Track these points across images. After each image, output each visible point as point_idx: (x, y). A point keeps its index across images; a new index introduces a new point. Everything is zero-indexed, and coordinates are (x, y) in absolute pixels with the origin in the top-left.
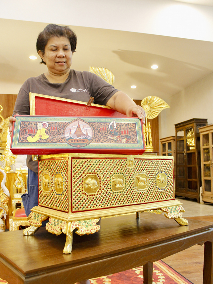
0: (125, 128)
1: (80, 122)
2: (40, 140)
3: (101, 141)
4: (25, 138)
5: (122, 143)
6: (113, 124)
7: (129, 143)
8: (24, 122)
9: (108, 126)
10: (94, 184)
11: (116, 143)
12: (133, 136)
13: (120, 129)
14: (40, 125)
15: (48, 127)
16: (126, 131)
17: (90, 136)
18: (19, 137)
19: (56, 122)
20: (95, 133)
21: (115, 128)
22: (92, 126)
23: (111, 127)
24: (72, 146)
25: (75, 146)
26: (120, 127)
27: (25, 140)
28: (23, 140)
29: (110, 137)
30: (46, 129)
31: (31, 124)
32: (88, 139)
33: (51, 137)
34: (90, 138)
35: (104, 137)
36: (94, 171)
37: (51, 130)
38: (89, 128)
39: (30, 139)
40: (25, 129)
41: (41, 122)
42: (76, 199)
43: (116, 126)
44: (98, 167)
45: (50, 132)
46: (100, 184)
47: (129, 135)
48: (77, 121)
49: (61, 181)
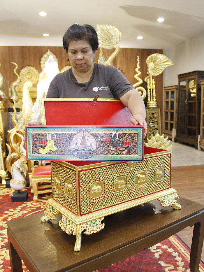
0: (127, 139)
1: (85, 132)
2: (50, 152)
3: (104, 153)
4: (38, 149)
5: (122, 154)
6: (116, 134)
7: (129, 155)
8: (34, 133)
9: (111, 137)
10: (99, 189)
11: (117, 155)
12: (134, 147)
13: (122, 140)
14: (49, 137)
15: (56, 138)
16: (128, 142)
17: (94, 147)
18: (32, 149)
19: (63, 133)
20: (99, 144)
21: (117, 138)
22: (95, 136)
23: (113, 138)
24: (78, 157)
25: (80, 158)
26: (122, 137)
27: (38, 152)
28: (36, 152)
29: (112, 149)
30: (54, 140)
31: (41, 135)
32: (91, 150)
33: (60, 149)
34: (94, 149)
35: (107, 148)
36: (99, 178)
37: (59, 141)
38: (93, 139)
39: (41, 150)
40: (36, 141)
41: (50, 133)
42: (83, 204)
43: (119, 137)
44: (102, 174)
45: (58, 144)
46: (104, 188)
47: (130, 146)
48: (82, 132)
49: (71, 188)
